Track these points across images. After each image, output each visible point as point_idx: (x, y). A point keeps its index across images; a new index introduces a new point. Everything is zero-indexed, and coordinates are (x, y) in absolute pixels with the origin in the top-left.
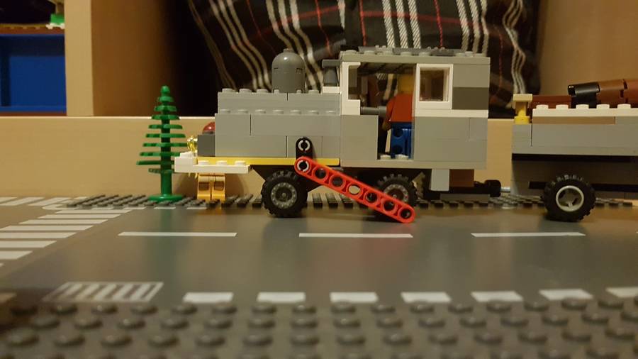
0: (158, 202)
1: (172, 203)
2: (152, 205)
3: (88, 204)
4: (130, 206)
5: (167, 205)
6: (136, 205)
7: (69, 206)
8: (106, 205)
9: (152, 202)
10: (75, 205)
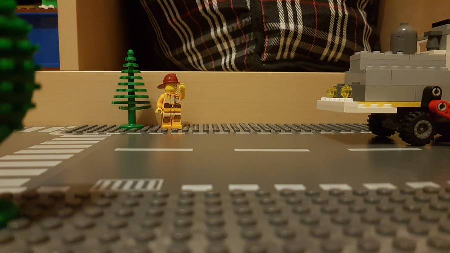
0: (128, 130)
1: (137, 130)
2: (125, 132)
3: (80, 131)
4: (110, 132)
5: (135, 132)
6: (114, 132)
7: (67, 132)
8: (93, 132)
9: (124, 130)
10: (71, 132)
